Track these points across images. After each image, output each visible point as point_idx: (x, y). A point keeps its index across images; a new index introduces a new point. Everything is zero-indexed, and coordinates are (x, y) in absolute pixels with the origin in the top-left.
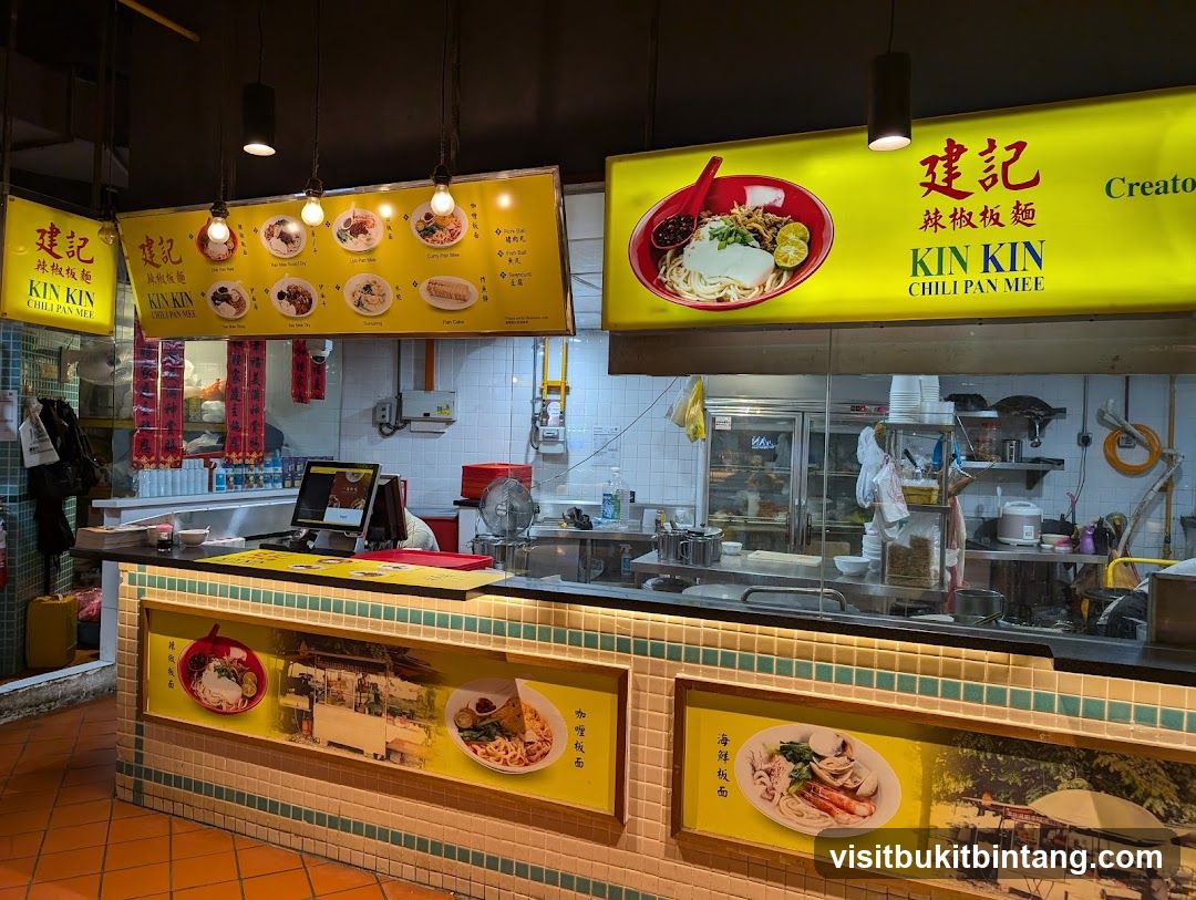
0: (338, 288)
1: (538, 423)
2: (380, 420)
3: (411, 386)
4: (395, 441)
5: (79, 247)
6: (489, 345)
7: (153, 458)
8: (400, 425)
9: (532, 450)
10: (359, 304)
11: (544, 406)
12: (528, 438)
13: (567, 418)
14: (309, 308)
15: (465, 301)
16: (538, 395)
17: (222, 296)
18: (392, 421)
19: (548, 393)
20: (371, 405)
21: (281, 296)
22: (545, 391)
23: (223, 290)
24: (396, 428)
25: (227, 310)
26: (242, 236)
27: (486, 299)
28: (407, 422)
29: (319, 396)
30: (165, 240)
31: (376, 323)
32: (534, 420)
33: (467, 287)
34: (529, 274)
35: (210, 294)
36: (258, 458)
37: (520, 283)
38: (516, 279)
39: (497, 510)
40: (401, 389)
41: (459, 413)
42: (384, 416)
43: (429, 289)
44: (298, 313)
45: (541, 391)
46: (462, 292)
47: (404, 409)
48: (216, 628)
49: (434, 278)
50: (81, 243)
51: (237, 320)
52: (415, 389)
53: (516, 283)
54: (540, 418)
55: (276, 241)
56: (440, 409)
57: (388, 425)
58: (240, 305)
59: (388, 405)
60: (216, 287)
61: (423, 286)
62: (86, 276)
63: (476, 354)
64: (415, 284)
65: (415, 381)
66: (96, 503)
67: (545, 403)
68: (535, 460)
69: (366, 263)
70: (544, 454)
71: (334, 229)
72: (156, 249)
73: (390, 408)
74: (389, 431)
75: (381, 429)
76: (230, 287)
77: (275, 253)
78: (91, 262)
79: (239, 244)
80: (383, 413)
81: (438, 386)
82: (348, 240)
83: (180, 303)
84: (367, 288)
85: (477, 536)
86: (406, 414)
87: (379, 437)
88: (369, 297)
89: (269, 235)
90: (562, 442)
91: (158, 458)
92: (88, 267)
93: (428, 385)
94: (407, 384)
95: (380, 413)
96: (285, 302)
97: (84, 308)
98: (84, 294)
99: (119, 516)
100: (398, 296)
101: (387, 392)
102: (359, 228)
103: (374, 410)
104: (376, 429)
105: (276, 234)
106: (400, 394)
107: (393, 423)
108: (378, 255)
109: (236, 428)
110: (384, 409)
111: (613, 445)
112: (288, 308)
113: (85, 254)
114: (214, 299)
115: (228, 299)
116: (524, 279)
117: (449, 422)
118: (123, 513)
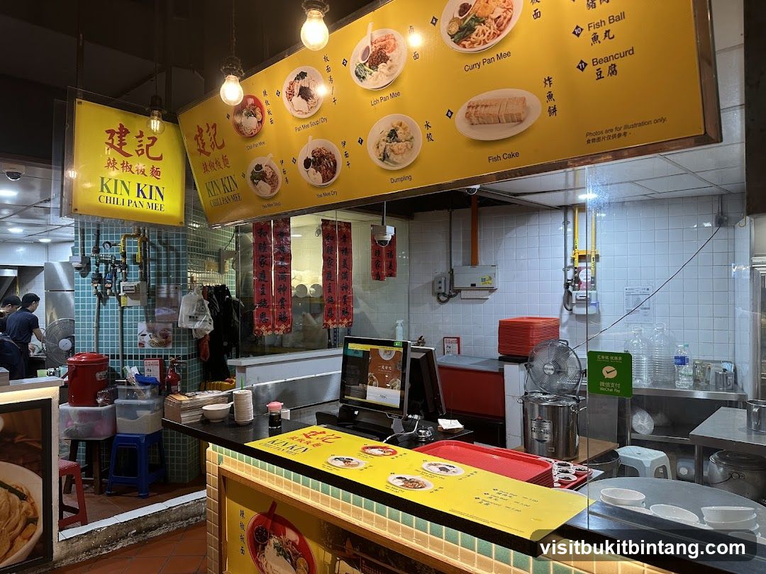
0: (361, 141)
1: (570, 288)
2: (437, 290)
3: (460, 262)
4: (451, 307)
5: (148, 146)
6: (524, 224)
7: (270, 327)
8: (453, 294)
9: (566, 312)
10: (385, 157)
11: (575, 272)
12: (561, 301)
13: (598, 282)
14: (334, 172)
15: (521, 121)
16: (569, 263)
17: (259, 175)
18: (447, 292)
19: (579, 262)
20: (431, 279)
21: (307, 163)
22: (577, 259)
23: (259, 167)
24: (450, 296)
25: (264, 187)
26: (267, 102)
27: (553, 111)
28: (458, 291)
29: (392, 274)
30: (210, 126)
31: (404, 178)
32: (567, 286)
33: (524, 100)
34: (631, 52)
35: (249, 175)
36: (349, 323)
37: (613, 70)
38: (605, 67)
39: (544, 369)
40: (453, 265)
41: (499, 283)
42: (440, 288)
43: (468, 116)
44: (324, 181)
45: (573, 260)
46: (514, 109)
47: (455, 282)
48: (274, 505)
49: (475, 99)
50: (150, 142)
51: (272, 198)
52: (464, 264)
53: (604, 74)
54: (572, 284)
55: (297, 100)
56: (483, 280)
57: (444, 294)
58: (273, 181)
59: (443, 279)
60: (252, 167)
61: (460, 114)
62: (156, 173)
63: (513, 234)
64: (450, 114)
65: (463, 258)
66: (230, 362)
67: (577, 271)
68: (570, 319)
69: (390, 100)
70: (577, 315)
71: (352, 68)
72: (206, 137)
73: (445, 281)
74: (445, 299)
75: (438, 298)
76: (264, 161)
77: (296, 114)
78: (160, 159)
79: (266, 113)
80: (440, 285)
81: (482, 262)
82: (368, 77)
83: (229, 189)
84: (393, 134)
85: (526, 393)
86: (457, 285)
87: (437, 304)
88: (395, 145)
89: (290, 95)
90: (595, 304)
91: (273, 327)
92: (157, 164)
93: (474, 262)
94: (457, 262)
95: (437, 286)
96: (311, 170)
97: (154, 202)
98: (154, 189)
99: (244, 372)
100: (429, 136)
101: (442, 269)
102: (377, 58)
103: (433, 283)
104: (435, 298)
105: (297, 91)
106: (452, 270)
107: (447, 293)
108: (404, 86)
109: (331, 301)
110: (440, 282)
111: (646, 305)
112: (315, 177)
113: (154, 152)
114: (253, 178)
115: (263, 177)
116: (619, 63)
117: (492, 290)
118: (247, 369)
